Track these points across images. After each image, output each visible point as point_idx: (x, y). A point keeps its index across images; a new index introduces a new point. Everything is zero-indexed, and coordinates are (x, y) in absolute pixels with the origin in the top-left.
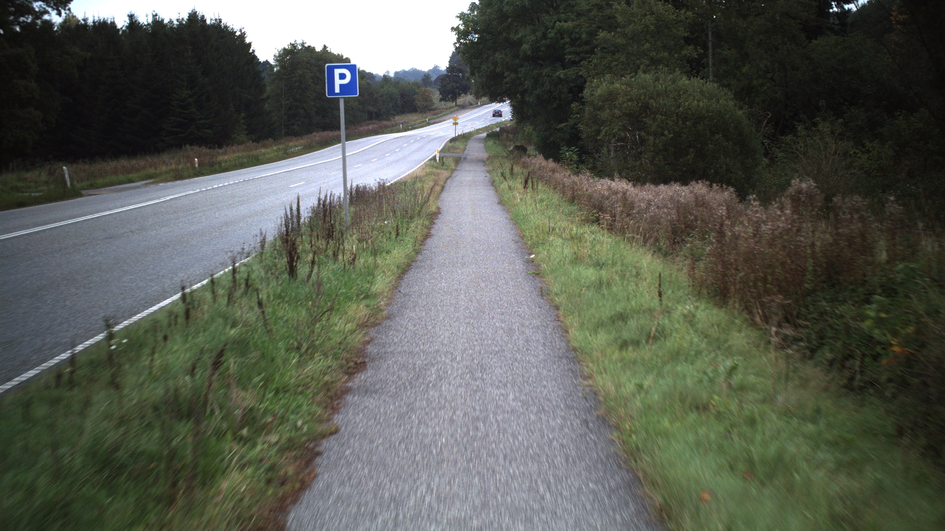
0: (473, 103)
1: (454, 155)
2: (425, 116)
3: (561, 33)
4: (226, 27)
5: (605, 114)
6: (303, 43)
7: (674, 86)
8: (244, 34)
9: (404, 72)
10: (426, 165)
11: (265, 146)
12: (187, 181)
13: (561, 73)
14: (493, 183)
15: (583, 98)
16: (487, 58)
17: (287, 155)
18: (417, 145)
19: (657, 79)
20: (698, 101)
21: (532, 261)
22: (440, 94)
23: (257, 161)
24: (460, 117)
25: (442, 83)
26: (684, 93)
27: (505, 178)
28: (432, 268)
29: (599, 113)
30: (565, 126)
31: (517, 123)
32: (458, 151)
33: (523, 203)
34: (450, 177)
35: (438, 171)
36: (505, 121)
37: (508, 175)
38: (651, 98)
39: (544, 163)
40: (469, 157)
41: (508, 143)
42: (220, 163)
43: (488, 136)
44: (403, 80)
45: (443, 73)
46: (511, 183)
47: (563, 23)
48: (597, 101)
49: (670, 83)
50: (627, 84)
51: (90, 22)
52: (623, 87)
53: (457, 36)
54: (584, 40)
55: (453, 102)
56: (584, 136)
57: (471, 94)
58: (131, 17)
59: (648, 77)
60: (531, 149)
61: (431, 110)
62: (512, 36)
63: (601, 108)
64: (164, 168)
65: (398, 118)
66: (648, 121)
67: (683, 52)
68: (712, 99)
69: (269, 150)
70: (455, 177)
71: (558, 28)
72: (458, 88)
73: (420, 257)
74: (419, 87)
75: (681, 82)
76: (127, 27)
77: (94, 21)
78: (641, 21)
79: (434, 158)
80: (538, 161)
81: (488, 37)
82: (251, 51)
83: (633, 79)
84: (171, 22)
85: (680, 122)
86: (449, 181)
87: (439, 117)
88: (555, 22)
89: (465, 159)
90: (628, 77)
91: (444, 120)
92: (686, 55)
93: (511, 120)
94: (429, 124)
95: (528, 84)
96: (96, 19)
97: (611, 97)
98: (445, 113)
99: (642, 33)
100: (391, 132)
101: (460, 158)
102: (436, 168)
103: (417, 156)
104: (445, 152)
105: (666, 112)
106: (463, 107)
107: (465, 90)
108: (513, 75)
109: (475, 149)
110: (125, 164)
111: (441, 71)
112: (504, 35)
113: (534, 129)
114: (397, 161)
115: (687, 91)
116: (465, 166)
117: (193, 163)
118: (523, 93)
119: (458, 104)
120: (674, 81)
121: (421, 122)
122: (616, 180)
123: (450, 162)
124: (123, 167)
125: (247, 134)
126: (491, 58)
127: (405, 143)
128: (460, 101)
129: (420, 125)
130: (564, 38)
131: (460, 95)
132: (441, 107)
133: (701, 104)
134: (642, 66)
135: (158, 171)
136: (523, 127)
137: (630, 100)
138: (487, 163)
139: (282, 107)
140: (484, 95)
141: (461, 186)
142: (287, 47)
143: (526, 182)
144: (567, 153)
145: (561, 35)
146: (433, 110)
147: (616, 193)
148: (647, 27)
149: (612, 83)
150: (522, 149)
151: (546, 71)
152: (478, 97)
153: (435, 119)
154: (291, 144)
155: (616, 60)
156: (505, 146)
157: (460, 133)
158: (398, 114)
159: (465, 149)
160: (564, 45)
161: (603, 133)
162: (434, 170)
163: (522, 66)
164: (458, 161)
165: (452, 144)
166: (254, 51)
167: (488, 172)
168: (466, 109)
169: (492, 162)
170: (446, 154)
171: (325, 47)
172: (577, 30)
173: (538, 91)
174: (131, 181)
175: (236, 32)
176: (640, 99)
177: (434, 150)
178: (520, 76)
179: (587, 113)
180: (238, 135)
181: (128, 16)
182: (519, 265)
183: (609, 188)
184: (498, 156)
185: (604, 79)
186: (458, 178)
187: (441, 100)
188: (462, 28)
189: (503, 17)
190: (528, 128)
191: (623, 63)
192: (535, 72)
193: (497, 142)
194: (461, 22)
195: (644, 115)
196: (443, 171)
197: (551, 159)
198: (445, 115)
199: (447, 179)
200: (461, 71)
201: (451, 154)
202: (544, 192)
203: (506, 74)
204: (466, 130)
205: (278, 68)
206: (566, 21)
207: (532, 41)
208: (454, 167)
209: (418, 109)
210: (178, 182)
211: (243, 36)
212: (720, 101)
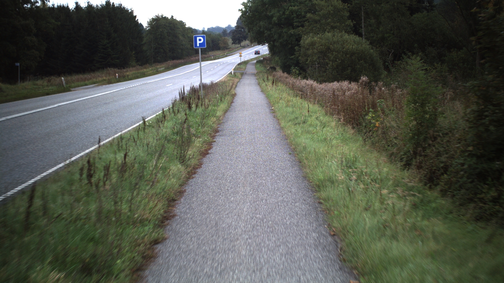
0: (249, 45)
1: (240, 71)
2: (224, 52)
3: (292, 12)
4: (124, 8)
5: (310, 52)
6: (162, 15)
7: (341, 39)
8: (133, 11)
9: (212, 28)
10: (227, 76)
11: (145, 68)
12: (114, 84)
13: (292, 31)
14: (259, 84)
15: (300, 44)
16: (256, 24)
17: (158, 72)
18: (221, 67)
19: (334, 36)
20: (353, 46)
21: (273, 109)
22: (232, 40)
23: (144, 75)
24: (242, 52)
25: (233, 34)
26: (346, 42)
27: (264, 81)
28: (235, 111)
29: (307, 51)
30: (294, 57)
31: (272, 55)
32: (242, 70)
33: (271, 90)
34: (239, 81)
35: (233, 79)
36: (266, 54)
37: (266, 79)
38: (331, 44)
39: (282, 74)
40: (247, 73)
41: (267, 66)
42: (128, 76)
43: (257, 62)
44: (212, 32)
45: (233, 30)
46: (266, 83)
47: (293, 7)
48: (306, 46)
49: (340, 37)
50: (320, 38)
51: (56, 6)
52: (318, 39)
53: (241, 14)
54: (303, 15)
55: (239, 44)
56: (301, 62)
57: (248, 40)
58: (77, 3)
59: (330, 34)
60: (278, 68)
61: (227, 49)
62: (268, 14)
63: (308, 49)
64: (100, 79)
65: (211, 53)
66: (330, 55)
67: (346, 23)
68: (359, 45)
69: (148, 70)
70: (241, 81)
71: (290, 9)
72: (241, 37)
73: (230, 109)
74: (221, 37)
75: (345, 37)
76: (75, 8)
77: (58, 5)
78: (327, 9)
79: (231, 73)
80: (279, 73)
81: (256, 14)
82: (136, 20)
83: (323, 36)
84: (97, 6)
85: (344, 55)
86: (238, 83)
87: (231, 53)
88: (289, 7)
89: (246, 73)
90: (321, 35)
91: (234, 54)
92: (347, 24)
93: (268, 54)
94: (226, 56)
95: (276, 37)
96: (59, 5)
97: (312, 44)
98: (235, 50)
99: (327, 14)
100: (207, 60)
101: (243, 73)
102: (232, 77)
103: (222, 72)
104: (236, 70)
105: (337, 51)
106: (244, 47)
107: (245, 38)
108: (269, 32)
109: (251, 69)
110: (82, 77)
111: (232, 27)
112: (264, 13)
113: (279, 59)
114: (213, 75)
115: (347, 41)
116: (246, 77)
117: (115, 76)
118: (274, 41)
119: (241, 45)
120: (341, 37)
121: (223, 55)
122: (309, 80)
123: (238, 75)
124: (81, 78)
125: (136, 62)
126: (258, 24)
127: (215, 66)
128: (243, 44)
129: (222, 57)
130: (293, 14)
131: (242, 41)
132: (232, 47)
133: (354, 47)
134: (327, 30)
135: (98, 80)
136: (274, 58)
137: (322, 45)
138: (257, 75)
139: (152, 48)
140: (255, 42)
141: (244, 85)
142: (154, 18)
143: (273, 82)
144: (294, 70)
145: (292, 13)
146: (229, 49)
147: (308, 85)
148: (329, 11)
149: (313, 38)
150: (274, 69)
151: (284, 30)
152: (252, 42)
153: (229, 53)
154: (158, 67)
155: (315, 27)
156: (266, 67)
157: (243, 61)
158: (210, 51)
159: (246, 69)
160: (293, 18)
161: (309, 61)
162: (231, 78)
163: (273, 28)
164: (242, 74)
165: (239, 66)
166: (138, 20)
167: (257, 79)
168: (246, 48)
169: (259, 75)
170: (236, 71)
171: (172, 16)
172: (300, 11)
173: (280, 41)
174: (86, 85)
175: (129, 10)
176: (326, 45)
177: (231, 69)
178: (272, 33)
179: (302, 51)
180: (132, 62)
181: (75, 3)
182: (268, 110)
183: (306, 83)
184: (261, 72)
185: (310, 36)
186: (243, 82)
187: (233, 43)
188: (244, 9)
189: (264, 4)
190: (277, 58)
191: (318, 28)
192: (279, 30)
193: (262, 65)
194: (243, 7)
195: (327, 52)
196: (236, 79)
197: (286, 73)
198: (234, 51)
199: (238, 82)
200: (243, 28)
201: (239, 71)
202: (281, 86)
203: (265, 32)
204: (246, 59)
205: (150, 28)
206: (294, 6)
207: (278, 16)
208: (240, 77)
209: (221, 48)
210: (111, 85)
211: (132, 12)
212: (363, 46)
